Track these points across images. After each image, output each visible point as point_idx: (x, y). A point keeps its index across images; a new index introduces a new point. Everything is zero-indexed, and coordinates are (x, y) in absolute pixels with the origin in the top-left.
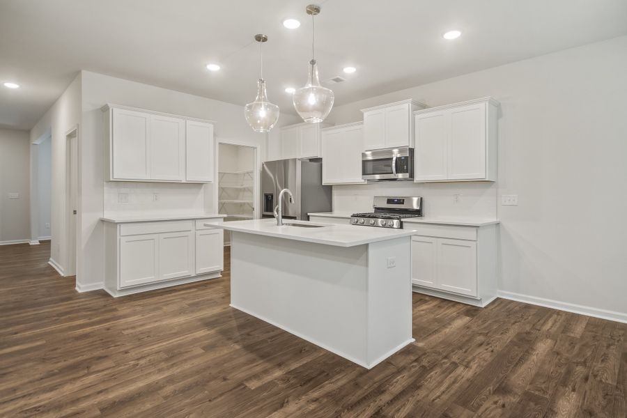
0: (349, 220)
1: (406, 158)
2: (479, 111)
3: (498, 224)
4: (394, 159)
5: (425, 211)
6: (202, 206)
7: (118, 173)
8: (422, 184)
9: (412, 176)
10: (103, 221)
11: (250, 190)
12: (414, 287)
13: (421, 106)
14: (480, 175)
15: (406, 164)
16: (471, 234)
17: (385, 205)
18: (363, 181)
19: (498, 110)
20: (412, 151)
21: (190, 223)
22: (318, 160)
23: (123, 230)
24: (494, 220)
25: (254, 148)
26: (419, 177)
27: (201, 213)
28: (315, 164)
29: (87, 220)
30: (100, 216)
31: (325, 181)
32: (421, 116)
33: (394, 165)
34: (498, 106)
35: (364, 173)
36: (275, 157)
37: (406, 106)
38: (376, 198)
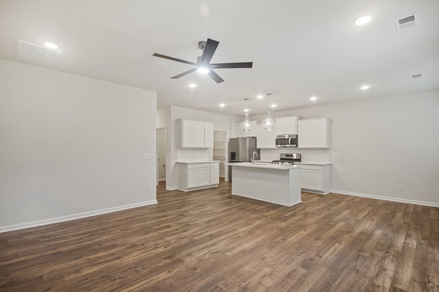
0: (271, 163)
1: (295, 139)
2: (323, 122)
3: (331, 165)
4: (290, 138)
5: (302, 159)
6: (207, 157)
7: (185, 145)
8: (301, 149)
9: (297, 146)
10: (177, 163)
11: (224, 150)
12: (302, 189)
13: (301, 118)
14: (324, 146)
15: (294, 141)
16: (321, 168)
17: (284, 157)
18: (276, 147)
19: (330, 122)
20: (297, 136)
21: (209, 164)
22: (255, 138)
23: (190, 166)
24: (329, 163)
25: (225, 132)
26: (299, 146)
27: (206, 160)
28: (254, 139)
29: (173, 163)
30: (176, 161)
31: (258, 147)
32: (300, 122)
33: (290, 141)
34: (331, 120)
35: (277, 144)
36: (234, 136)
37: (294, 118)
38: (281, 154)
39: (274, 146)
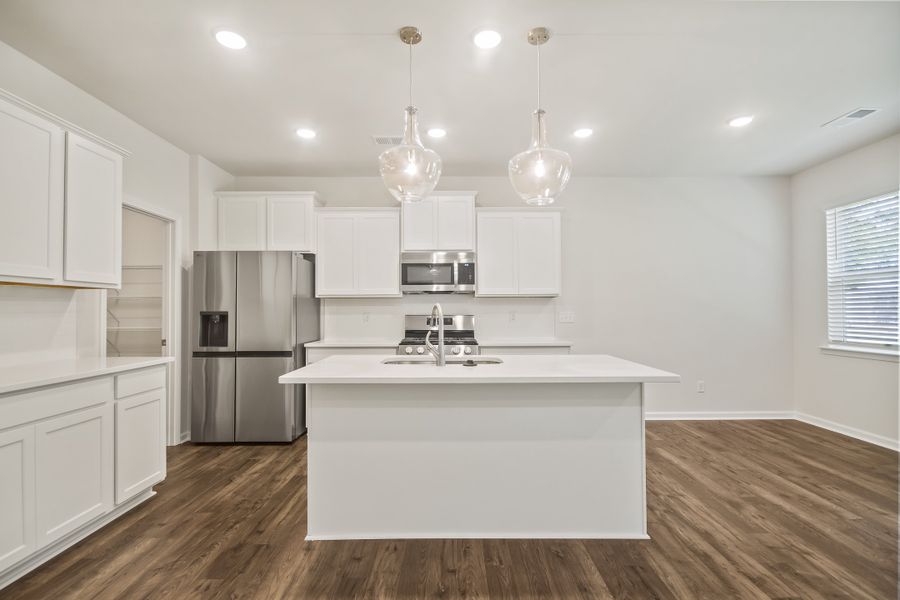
22: (311, 257)
25: (169, 221)
31: (319, 293)
32: (488, 215)
33: (456, 273)
38: (408, 316)
39: (391, 287)
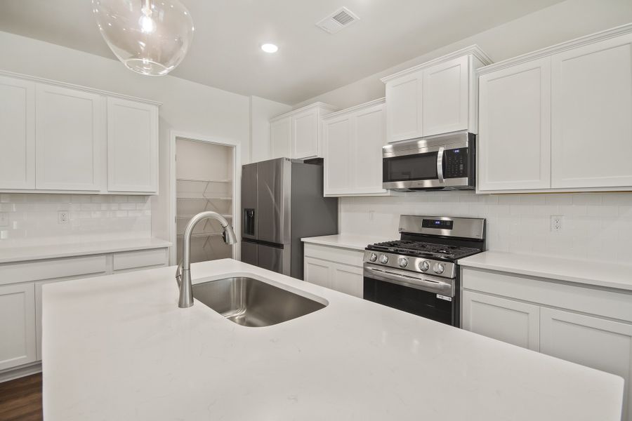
0: (363, 254)
1: (462, 150)
4: (441, 153)
9: (473, 182)
15: (461, 162)
17: (417, 229)
18: (385, 191)
20: (473, 138)
25: (233, 146)
26: (483, 185)
28: (314, 167)
31: (328, 192)
33: (440, 164)
36: (262, 155)
37: (462, 63)
38: (403, 217)
39: (376, 185)
